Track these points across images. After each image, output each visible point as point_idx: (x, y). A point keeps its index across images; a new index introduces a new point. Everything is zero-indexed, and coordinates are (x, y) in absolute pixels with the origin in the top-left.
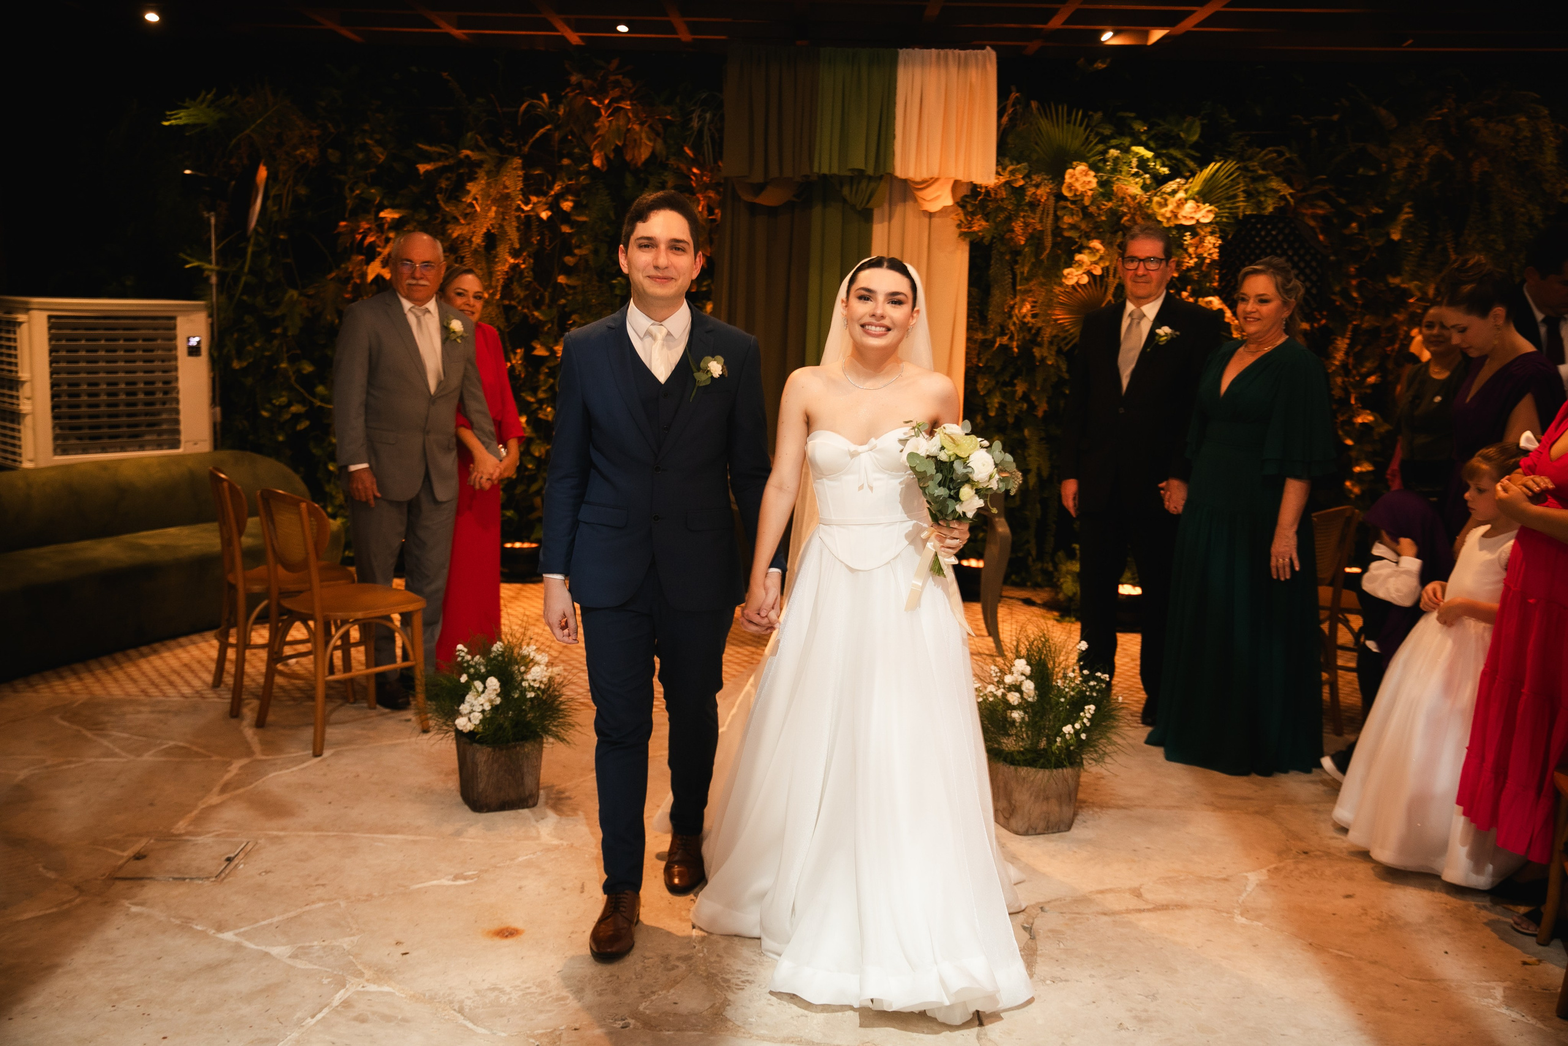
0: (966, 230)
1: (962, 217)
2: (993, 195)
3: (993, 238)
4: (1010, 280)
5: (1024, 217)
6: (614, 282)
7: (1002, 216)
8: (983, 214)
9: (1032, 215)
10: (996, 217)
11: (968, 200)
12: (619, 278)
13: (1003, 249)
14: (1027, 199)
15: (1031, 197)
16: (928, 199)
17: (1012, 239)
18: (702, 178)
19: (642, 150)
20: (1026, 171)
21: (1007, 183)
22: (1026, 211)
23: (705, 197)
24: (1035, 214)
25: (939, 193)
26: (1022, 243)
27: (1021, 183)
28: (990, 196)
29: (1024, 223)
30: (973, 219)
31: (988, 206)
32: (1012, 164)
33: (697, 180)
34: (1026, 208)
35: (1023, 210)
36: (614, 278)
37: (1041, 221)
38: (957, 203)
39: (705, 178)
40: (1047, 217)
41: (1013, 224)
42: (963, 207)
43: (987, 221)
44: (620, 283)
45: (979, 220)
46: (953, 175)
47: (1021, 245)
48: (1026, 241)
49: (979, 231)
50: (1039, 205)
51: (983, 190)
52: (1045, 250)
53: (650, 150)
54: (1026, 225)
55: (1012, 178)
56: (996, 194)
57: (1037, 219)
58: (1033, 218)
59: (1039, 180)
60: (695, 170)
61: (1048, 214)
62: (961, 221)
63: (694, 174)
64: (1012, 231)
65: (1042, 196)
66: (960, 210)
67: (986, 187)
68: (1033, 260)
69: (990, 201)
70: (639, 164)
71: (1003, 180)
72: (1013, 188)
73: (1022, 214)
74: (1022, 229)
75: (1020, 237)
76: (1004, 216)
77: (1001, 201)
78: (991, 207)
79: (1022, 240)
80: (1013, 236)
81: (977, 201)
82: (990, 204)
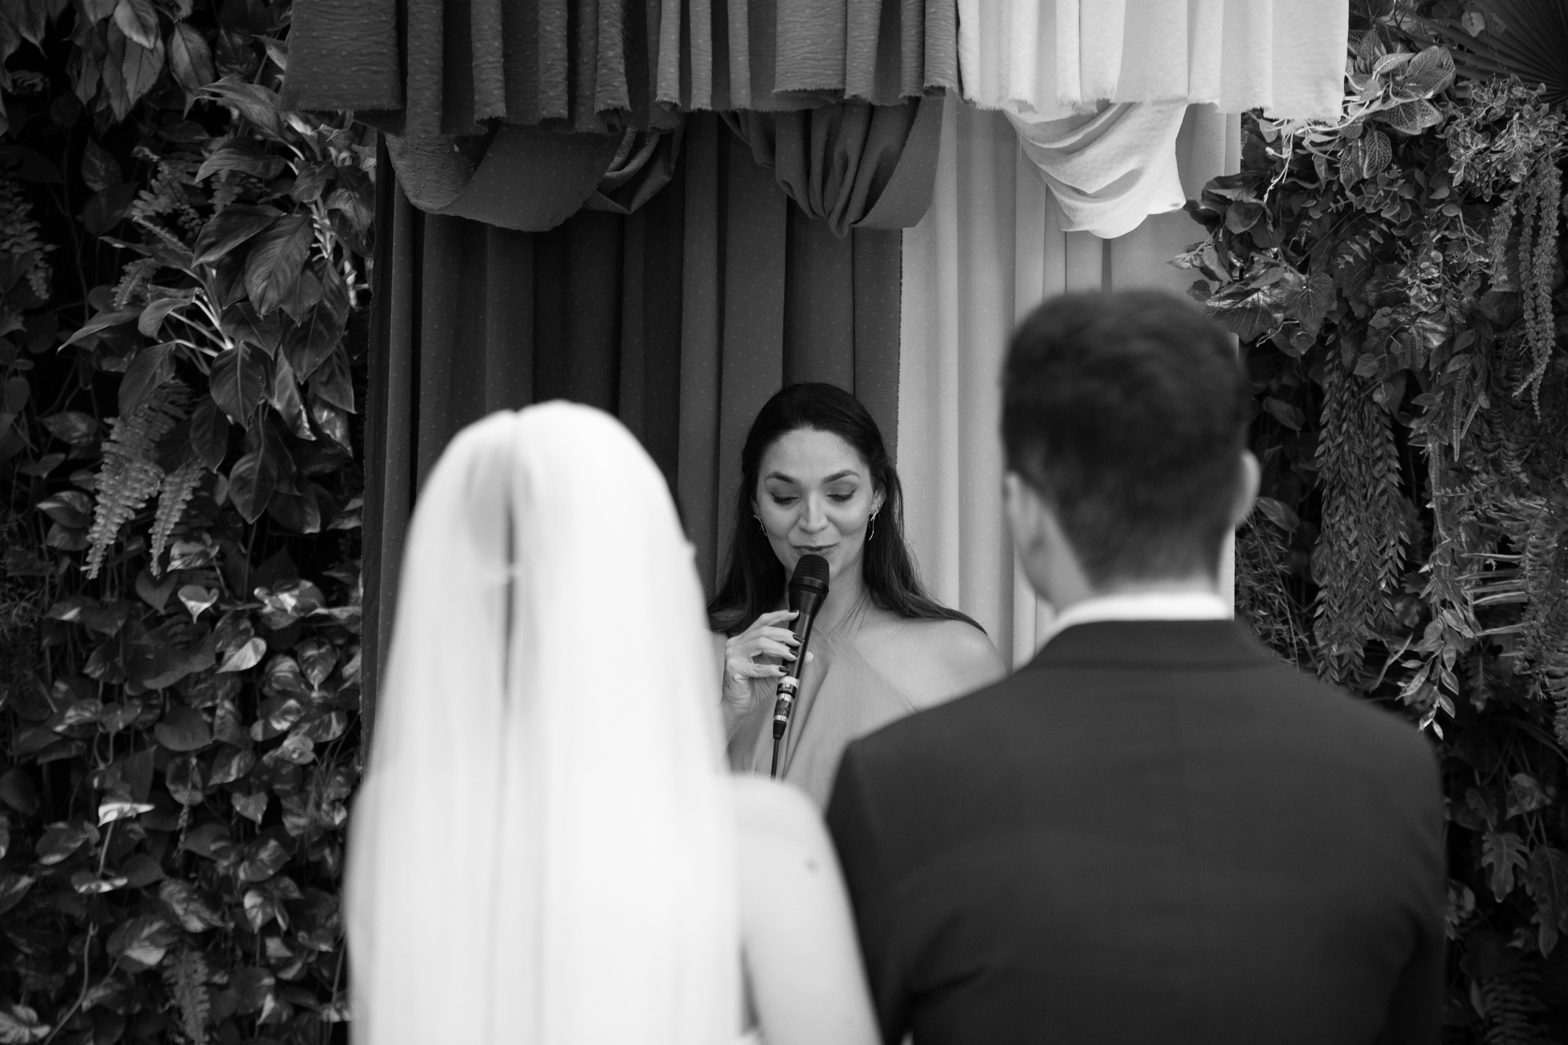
0: (1226, 304)
1: (1211, 260)
2: (1321, 171)
3: (1328, 327)
4: (1394, 478)
5: (1443, 245)
6: (45, 506)
7: (1357, 248)
8: (1286, 242)
9: (1479, 241)
10: (1334, 253)
11: (1229, 194)
12: (65, 495)
13: (1365, 368)
14: (1459, 177)
15: (1470, 167)
16: (1091, 190)
17: (1397, 330)
18: (326, 155)
19: (125, 68)
20: (1449, 77)
21: (1375, 124)
22: (1452, 223)
23: (333, 214)
24: (1485, 231)
25: (1131, 165)
26: (1436, 342)
27: (1432, 118)
28: (1313, 177)
29: (1447, 267)
30: (1249, 262)
31: (1304, 214)
32: (1390, 50)
33: (311, 158)
34: (1453, 212)
35: (1439, 222)
36: (50, 490)
37: (1512, 262)
38: (1190, 206)
39: (333, 151)
40: (1535, 244)
41: (1402, 274)
42: (1212, 221)
43: (1303, 269)
44: (69, 510)
45: (1269, 265)
46: (1180, 90)
47: (1429, 352)
48: (1450, 341)
49: (1276, 307)
50: (1497, 201)
51: (1287, 153)
52: (1530, 365)
53: (158, 65)
54: (1454, 273)
55: (1395, 102)
56: (1332, 167)
57: (1498, 253)
58: (1479, 250)
59: (1499, 107)
60: (299, 126)
61: (1536, 230)
62: (1205, 270)
63: (301, 142)
64: (1399, 300)
65: (1510, 164)
66: (1201, 233)
67: (1298, 143)
68: (1483, 401)
69: (1313, 194)
70: (120, 110)
71: (1358, 114)
72: (1395, 139)
73: (1435, 236)
74: (1438, 292)
75: (1427, 323)
76: (1367, 245)
77: (1357, 190)
78: (1317, 215)
79: (1434, 331)
80: (1402, 319)
81: (1266, 196)
82: (1311, 203)
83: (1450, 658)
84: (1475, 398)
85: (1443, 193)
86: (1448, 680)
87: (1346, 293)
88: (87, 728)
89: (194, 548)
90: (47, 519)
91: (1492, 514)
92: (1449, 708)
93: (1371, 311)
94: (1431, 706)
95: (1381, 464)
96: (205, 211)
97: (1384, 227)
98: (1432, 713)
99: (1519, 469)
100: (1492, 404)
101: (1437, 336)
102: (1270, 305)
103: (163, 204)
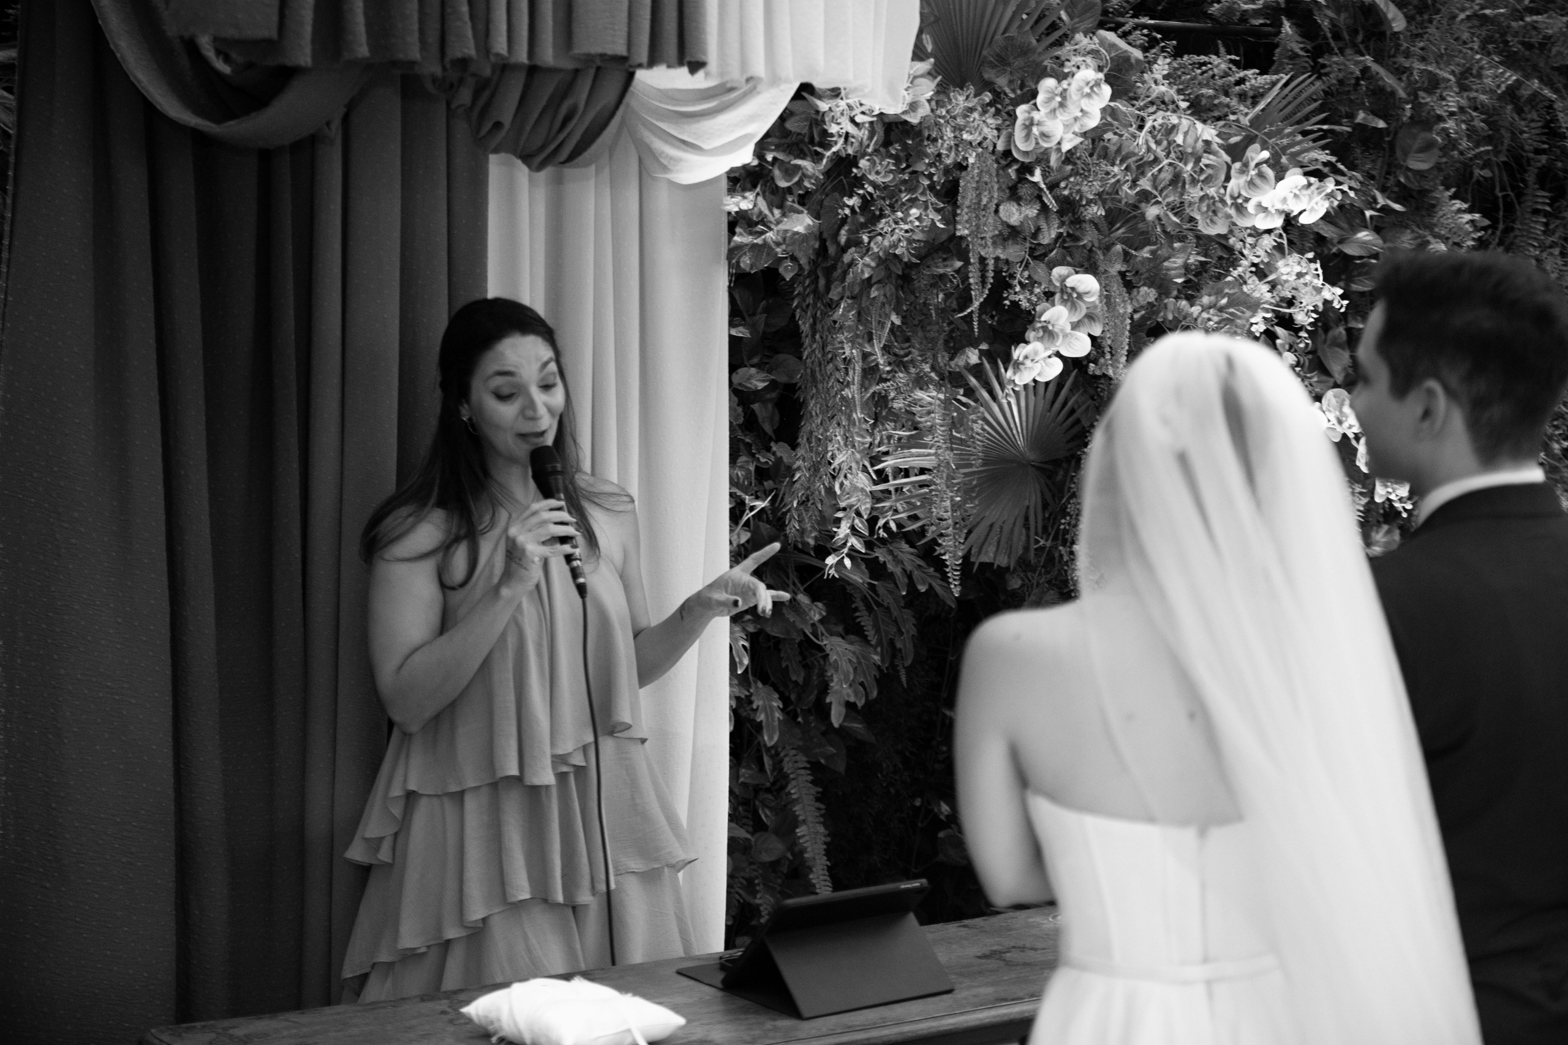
1: (764, 206)
3: (809, 261)
26: (867, 275)
27: (926, 111)
35: (912, 187)
68: (895, 319)
83: (866, 509)
84: (888, 316)
86: (860, 525)
87: (825, 235)
92: (859, 546)
93: (844, 250)
94: (845, 544)
95: (831, 365)
97: (871, 188)
98: (846, 550)
99: (929, 370)
100: (902, 323)
101: (869, 269)
102: (774, 242)
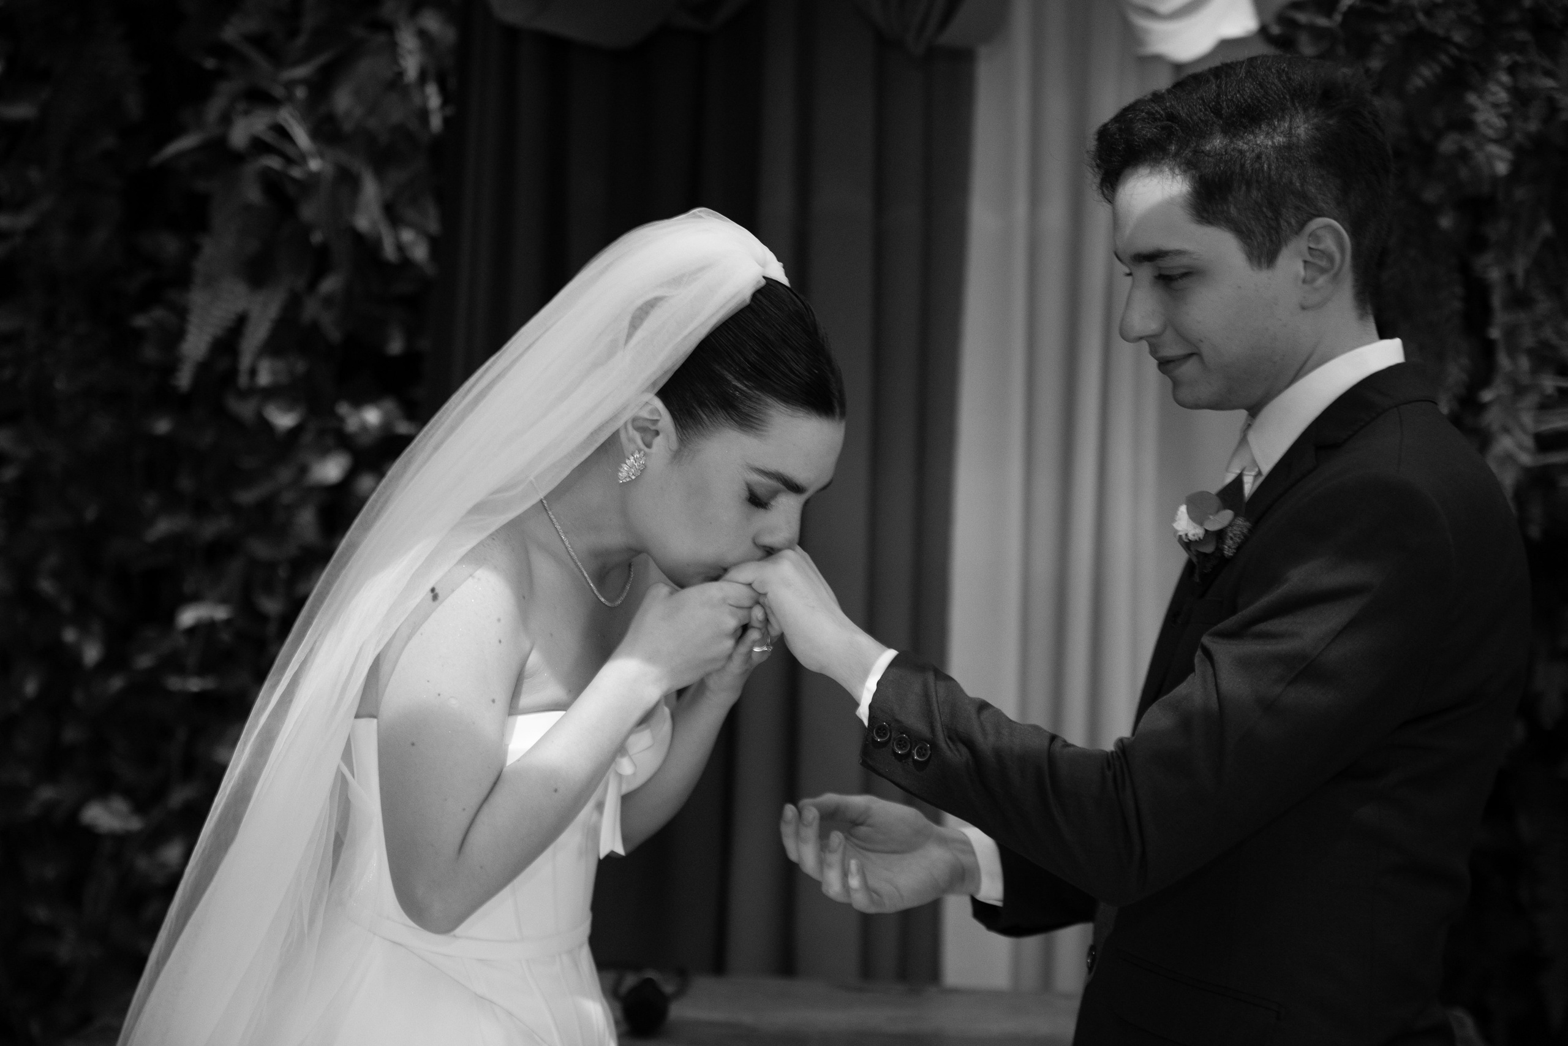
4: (1457, 305)
5: (1512, 70)
7: (1425, 74)
9: (1547, 63)
10: (1404, 76)
11: (1301, 17)
12: (157, 311)
13: (1431, 194)
16: (1163, 10)
17: (1463, 155)
22: (1521, 48)
23: (421, 33)
24: (1554, 54)
26: (1502, 168)
34: (1522, 35)
35: (1510, 47)
36: (143, 305)
38: (1263, 28)
42: (1283, 43)
44: (160, 326)
47: (1495, 179)
48: (1516, 168)
54: (1521, 98)
58: (1548, 74)
64: (1466, 125)
68: (1547, 228)
69: (1385, 18)
73: (1504, 59)
74: (1506, 117)
75: (1493, 149)
76: (1438, 69)
77: (1429, 13)
78: (1387, 39)
79: (1501, 159)
80: (1469, 143)
81: (1338, 18)
82: (1381, 28)
83: (1510, 484)
85: (1513, 16)
87: (1415, 118)
88: (175, 542)
89: (280, 365)
90: (139, 335)
91: (1554, 340)
96: (293, 33)
97: (1454, 51)
100: (1556, 232)
101: (1504, 163)
103: (252, 25)
